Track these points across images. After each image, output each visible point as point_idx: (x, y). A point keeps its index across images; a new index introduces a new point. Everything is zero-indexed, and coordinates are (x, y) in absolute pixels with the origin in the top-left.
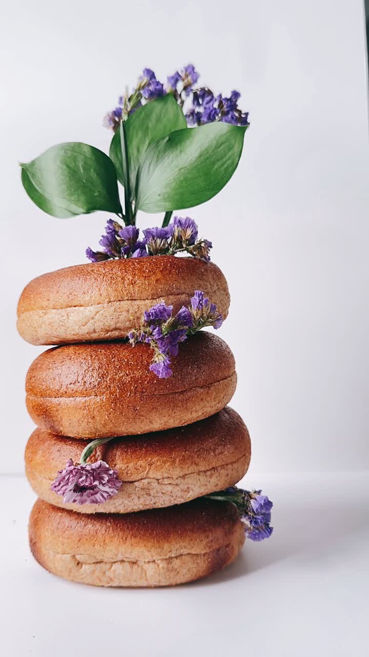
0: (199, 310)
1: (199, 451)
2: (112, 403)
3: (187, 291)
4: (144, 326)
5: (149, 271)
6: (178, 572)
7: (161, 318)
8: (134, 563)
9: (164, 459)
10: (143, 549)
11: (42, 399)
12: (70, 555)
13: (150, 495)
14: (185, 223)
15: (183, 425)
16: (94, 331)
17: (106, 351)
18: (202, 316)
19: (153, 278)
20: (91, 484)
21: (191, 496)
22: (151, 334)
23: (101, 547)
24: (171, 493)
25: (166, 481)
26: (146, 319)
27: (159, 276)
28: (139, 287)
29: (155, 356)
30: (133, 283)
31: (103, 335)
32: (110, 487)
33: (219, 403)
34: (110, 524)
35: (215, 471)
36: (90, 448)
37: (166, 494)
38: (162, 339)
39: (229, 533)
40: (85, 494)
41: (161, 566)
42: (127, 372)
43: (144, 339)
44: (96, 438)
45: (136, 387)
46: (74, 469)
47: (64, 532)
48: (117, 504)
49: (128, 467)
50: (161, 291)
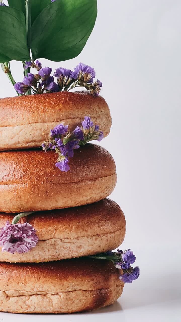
0: (87, 129)
1: (88, 223)
2: (32, 188)
3: (80, 116)
4: (51, 139)
5: (55, 103)
6: (73, 302)
7: (61, 133)
8: (44, 295)
9: (65, 226)
10: (51, 285)
12: (2, 291)
13: (56, 249)
15: (77, 205)
16: (19, 143)
17: (27, 156)
18: (89, 133)
19: (57, 108)
20: (21, 236)
21: (83, 251)
22: (56, 144)
23: (23, 285)
24: (70, 248)
25: (66, 240)
26: (52, 134)
27: (61, 106)
28: (48, 114)
29: (59, 158)
30: (44, 111)
31: (24, 145)
33: (102, 192)
34: (29, 270)
35: (98, 237)
36: (17, 218)
37: (66, 248)
38: (62, 146)
40: (16, 244)
41: (62, 297)
42: (42, 169)
43: (52, 147)
44: (21, 212)
45: (47, 178)
46: (11, 226)
48: (35, 255)
49: (41, 230)
50: (63, 116)
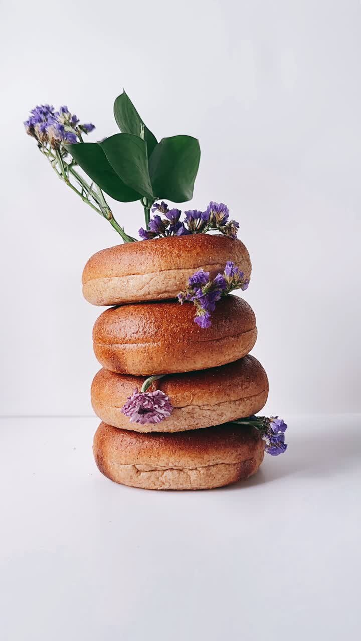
0: (231, 276)
1: (230, 385)
2: (166, 347)
3: (221, 262)
4: (188, 289)
5: (191, 246)
6: (214, 478)
7: (202, 282)
8: (181, 470)
9: (204, 391)
10: (189, 459)
11: (110, 345)
12: (131, 465)
13: (194, 418)
14: (220, 209)
15: (218, 366)
16: (149, 294)
17: (159, 309)
18: (233, 281)
19: (194, 252)
20: (152, 407)
22: (195, 295)
23: (156, 458)
24: (210, 416)
25: (206, 408)
26: (190, 283)
27: (199, 250)
28: (183, 259)
29: (198, 311)
30: (179, 256)
31: (155, 297)
32: (165, 410)
34: (162, 441)
35: (242, 401)
36: (148, 382)
37: (206, 417)
38: (203, 298)
39: (253, 449)
40: (146, 416)
41: (202, 472)
42: (177, 325)
43: (190, 298)
44: (152, 374)
45: (184, 336)
46: (140, 395)
47: (126, 447)
48: (169, 425)
49: (177, 396)
50: (201, 262)
